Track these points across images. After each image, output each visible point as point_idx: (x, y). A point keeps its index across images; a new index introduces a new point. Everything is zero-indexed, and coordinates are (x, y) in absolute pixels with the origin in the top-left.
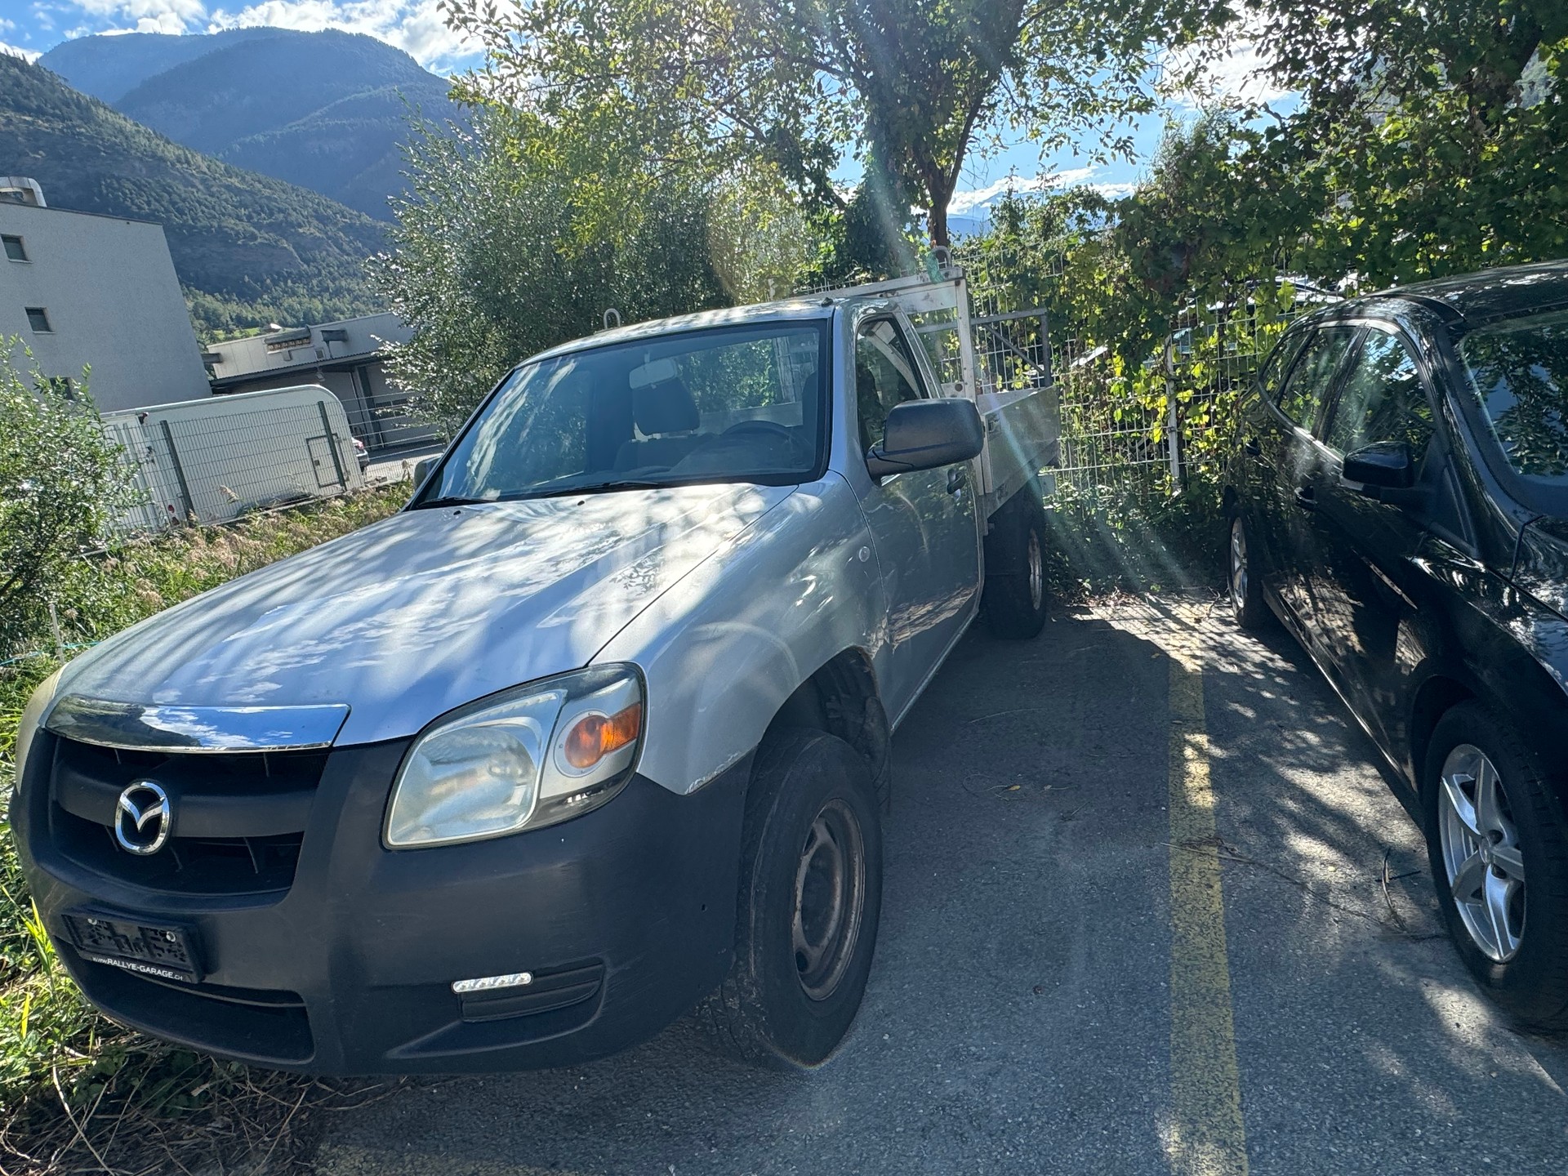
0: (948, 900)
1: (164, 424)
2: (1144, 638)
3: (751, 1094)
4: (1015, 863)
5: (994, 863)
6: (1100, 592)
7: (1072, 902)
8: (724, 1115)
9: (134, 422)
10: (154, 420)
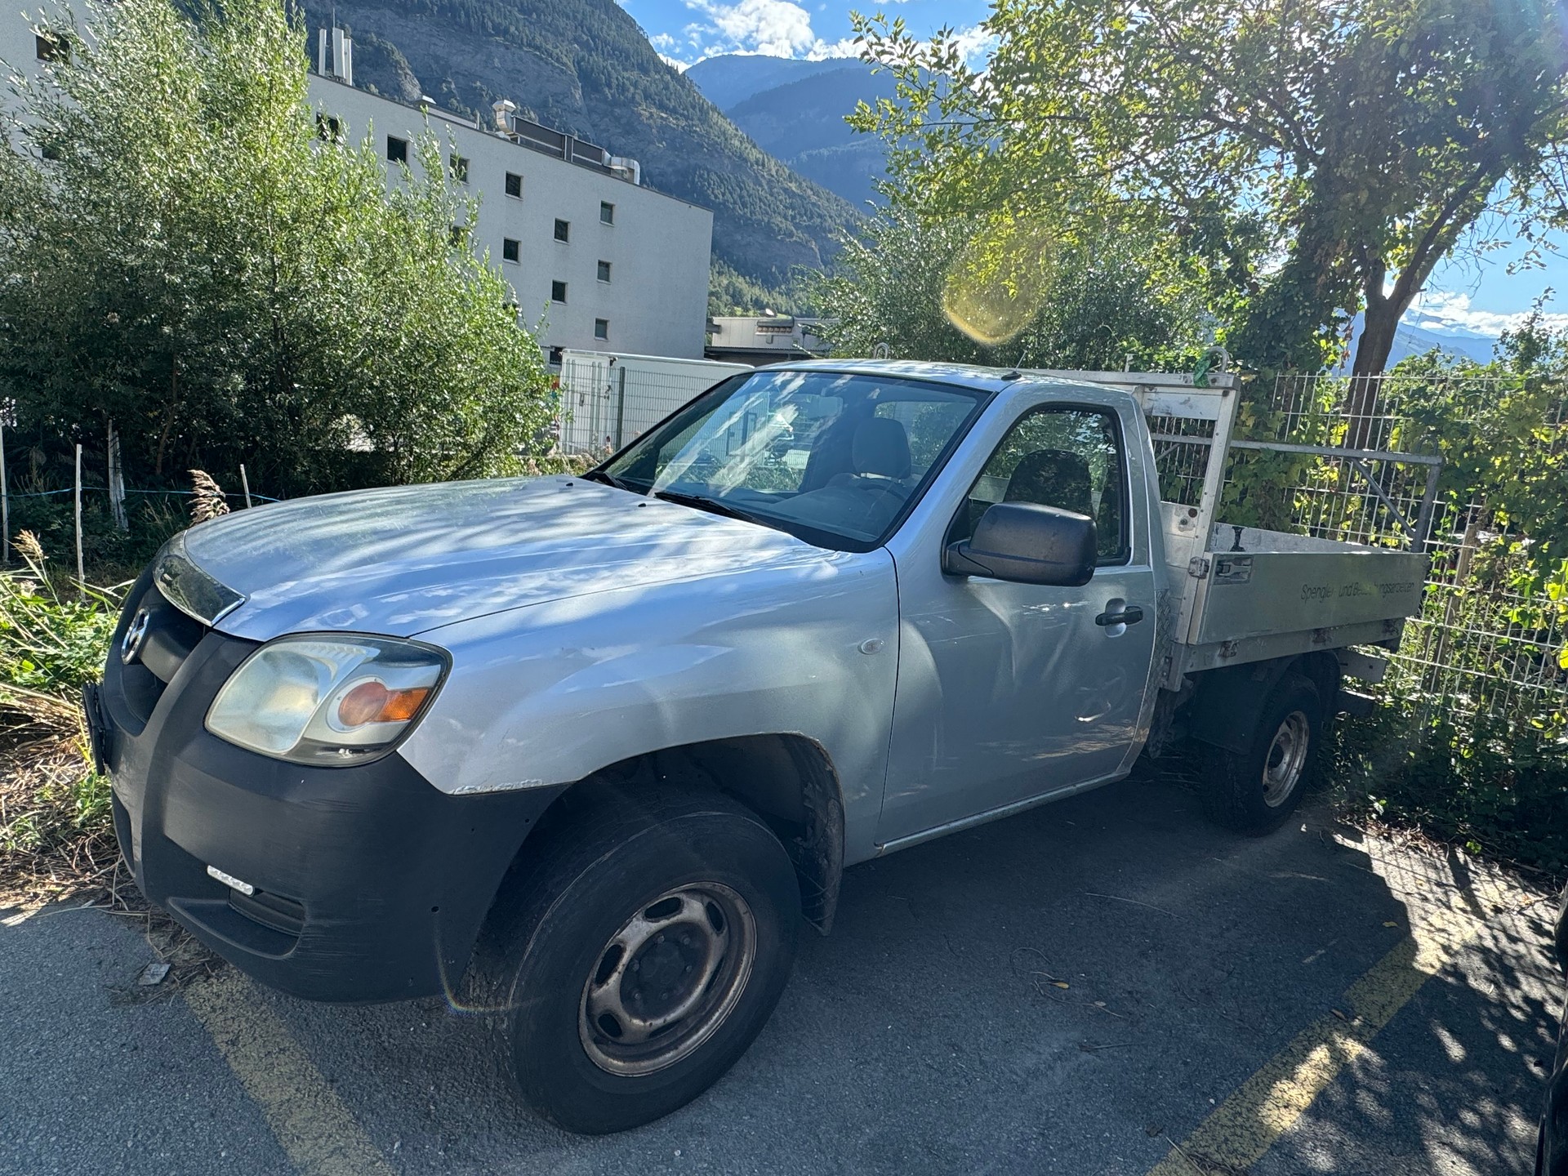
0: (877, 1060)
1: (623, 370)
2: (1398, 896)
3: (520, 1125)
4: (981, 1063)
5: (961, 1050)
6: (1391, 821)
7: (999, 1140)
8: (481, 1128)
9: (606, 363)
10: (618, 364)
